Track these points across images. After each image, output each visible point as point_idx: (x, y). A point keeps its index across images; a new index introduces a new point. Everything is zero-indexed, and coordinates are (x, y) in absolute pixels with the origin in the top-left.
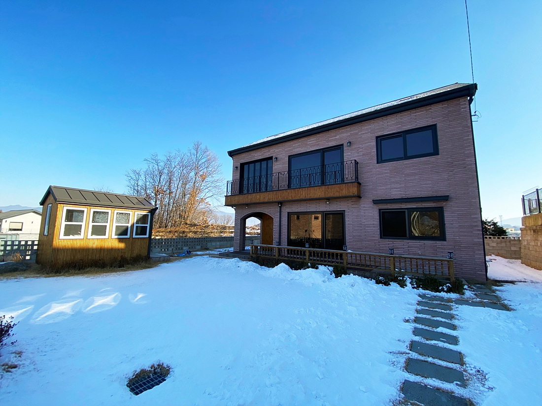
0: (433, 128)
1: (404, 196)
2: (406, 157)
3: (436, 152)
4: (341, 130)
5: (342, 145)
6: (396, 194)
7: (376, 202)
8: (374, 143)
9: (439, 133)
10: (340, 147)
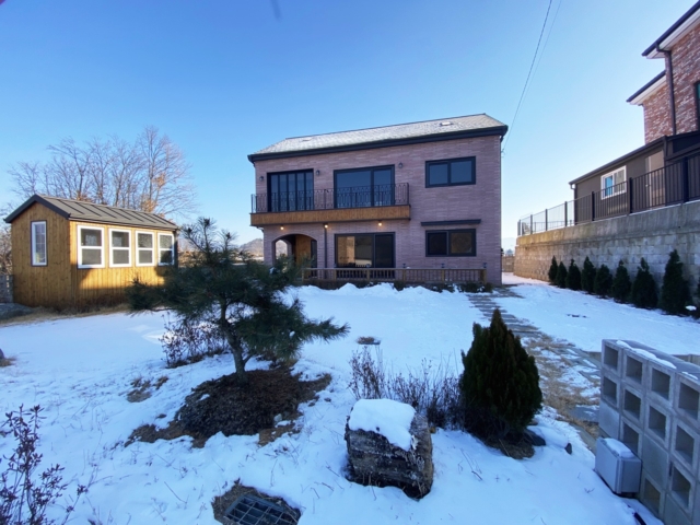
0: (472, 159)
1: (447, 219)
2: (450, 184)
3: (473, 182)
4: (393, 150)
5: (393, 165)
6: (440, 217)
7: (423, 224)
8: (423, 168)
9: (477, 165)
10: (390, 168)
